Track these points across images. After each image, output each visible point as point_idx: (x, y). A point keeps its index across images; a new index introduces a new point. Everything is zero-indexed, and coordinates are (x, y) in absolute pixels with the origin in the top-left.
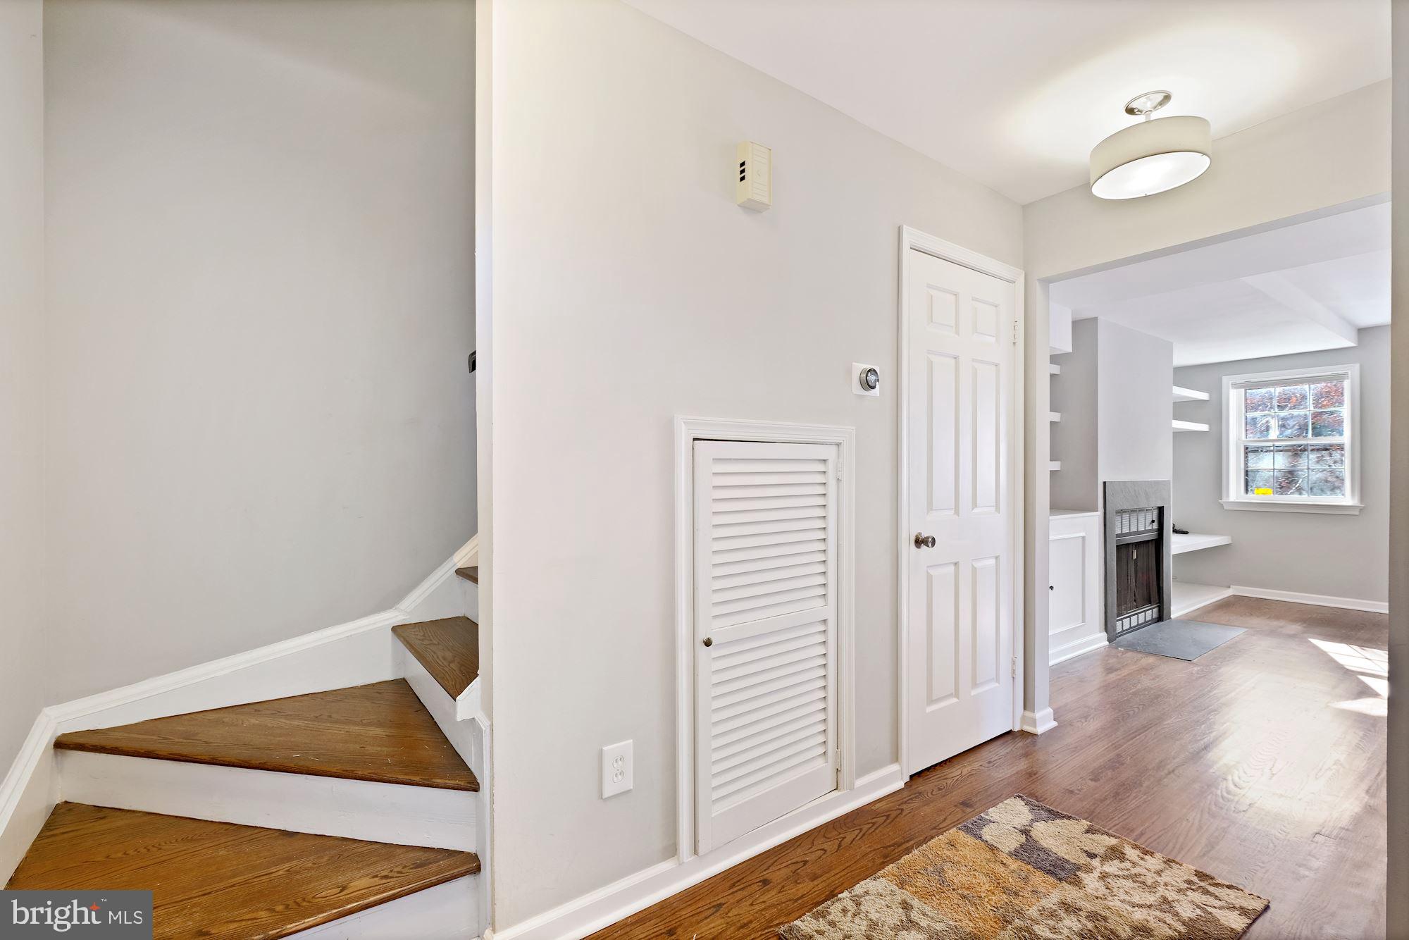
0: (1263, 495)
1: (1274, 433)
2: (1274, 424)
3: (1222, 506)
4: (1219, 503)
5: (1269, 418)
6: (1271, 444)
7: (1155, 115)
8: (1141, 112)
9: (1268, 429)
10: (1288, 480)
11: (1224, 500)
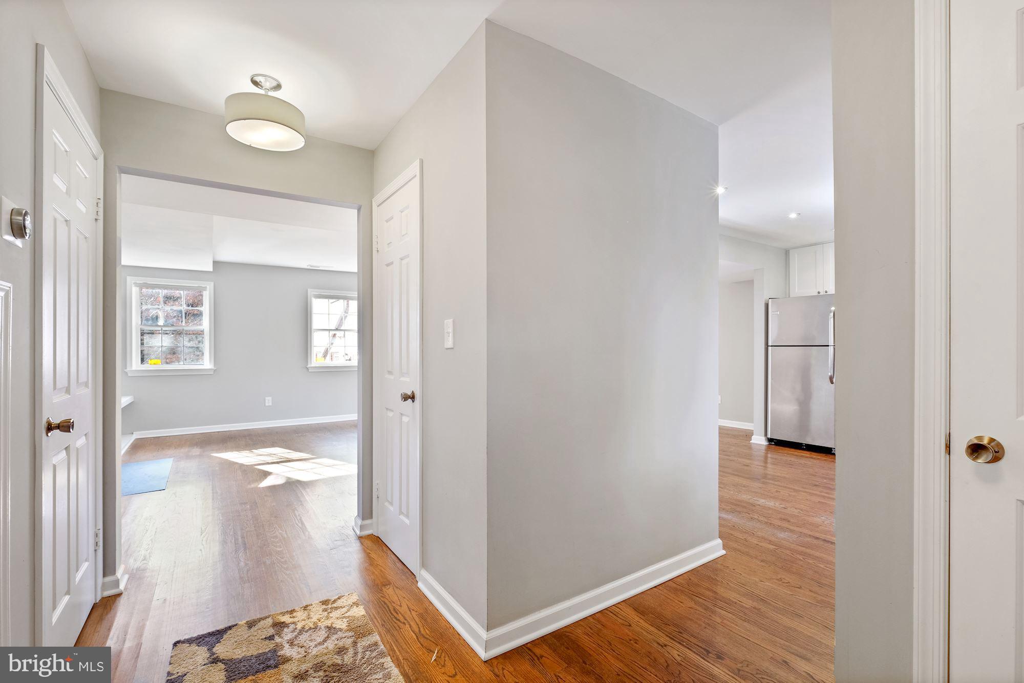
0: (154, 364)
1: (161, 322)
2: (161, 315)
3: (126, 373)
4: (125, 372)
5: (158, 311)
6: (160, 329)
7: (271, 93)
8: (262, 87)
9: (157, 318)
10: (172, 354)
11: (128, 369)
